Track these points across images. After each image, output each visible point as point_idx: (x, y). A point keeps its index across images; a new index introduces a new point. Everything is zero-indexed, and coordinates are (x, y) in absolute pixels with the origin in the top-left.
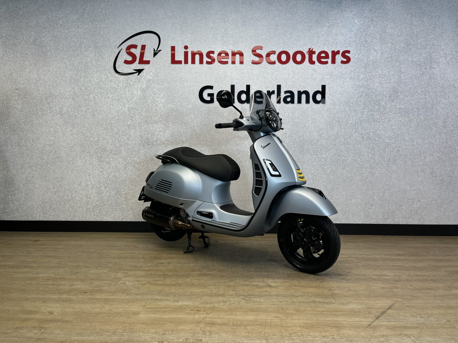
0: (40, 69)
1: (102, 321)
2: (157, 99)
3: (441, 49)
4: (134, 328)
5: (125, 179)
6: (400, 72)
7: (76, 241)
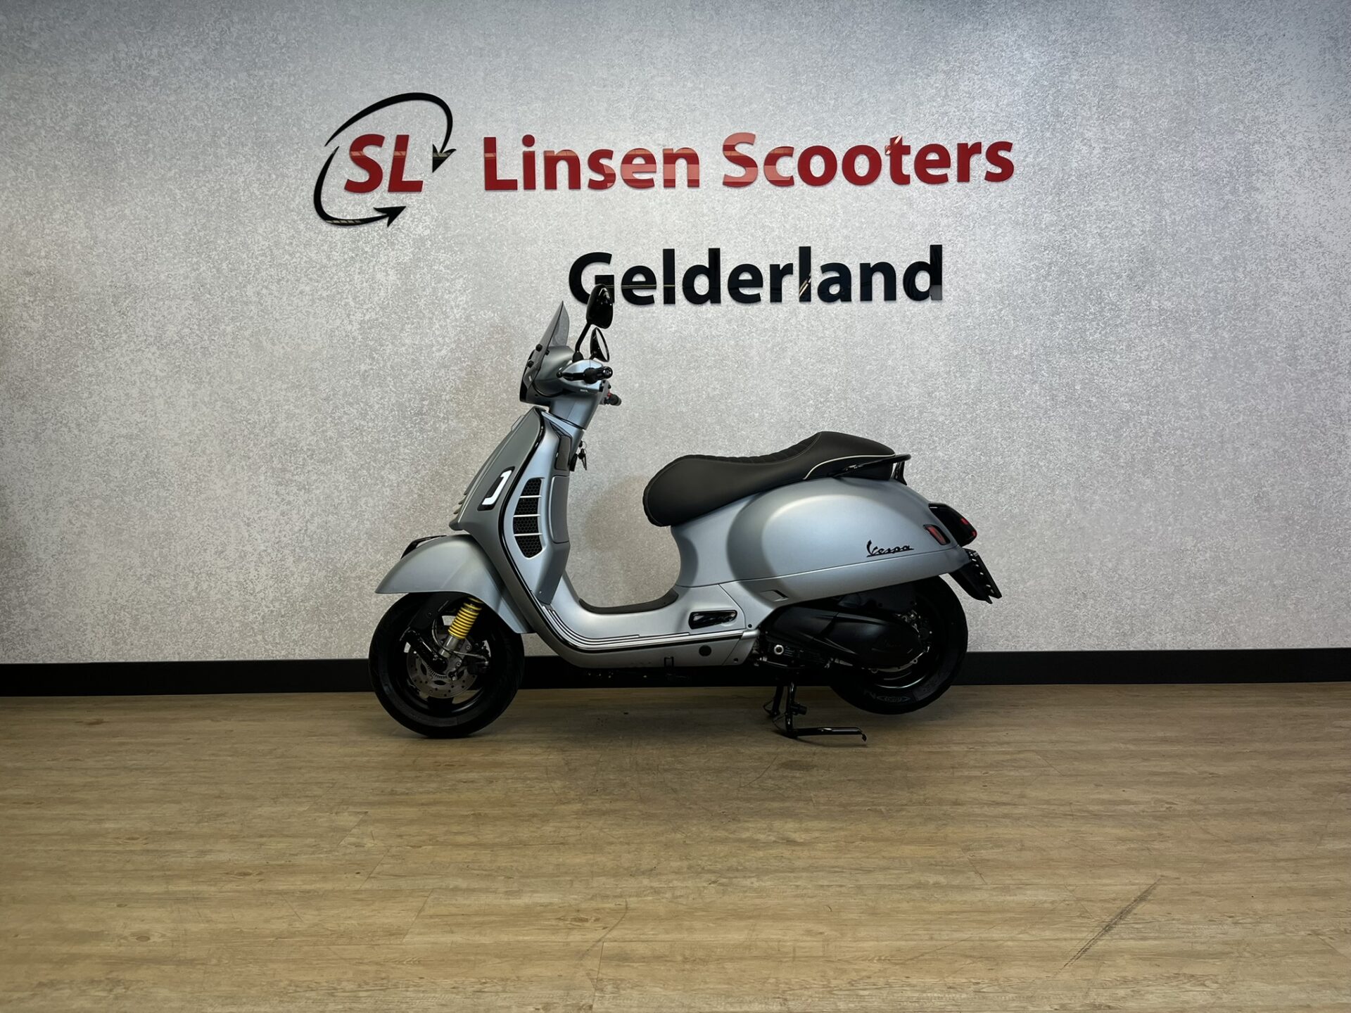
0: (96, 212)
1: (294, 956)
2: (446, 297)
3: (1278, 134)
4: (391, 976)
5: (356, 532)
6: (1159, 205)
7: (212, 720)
